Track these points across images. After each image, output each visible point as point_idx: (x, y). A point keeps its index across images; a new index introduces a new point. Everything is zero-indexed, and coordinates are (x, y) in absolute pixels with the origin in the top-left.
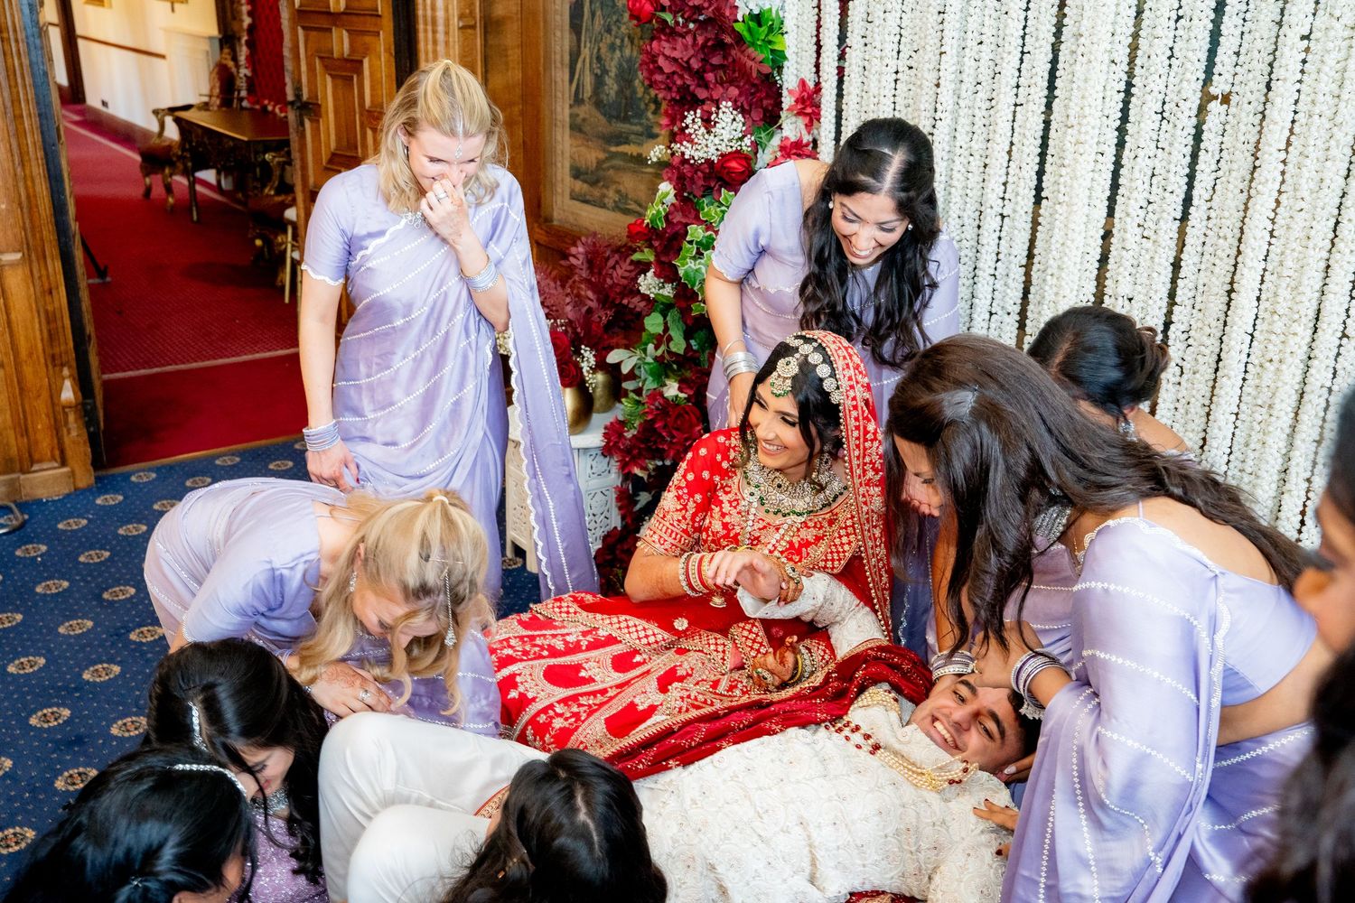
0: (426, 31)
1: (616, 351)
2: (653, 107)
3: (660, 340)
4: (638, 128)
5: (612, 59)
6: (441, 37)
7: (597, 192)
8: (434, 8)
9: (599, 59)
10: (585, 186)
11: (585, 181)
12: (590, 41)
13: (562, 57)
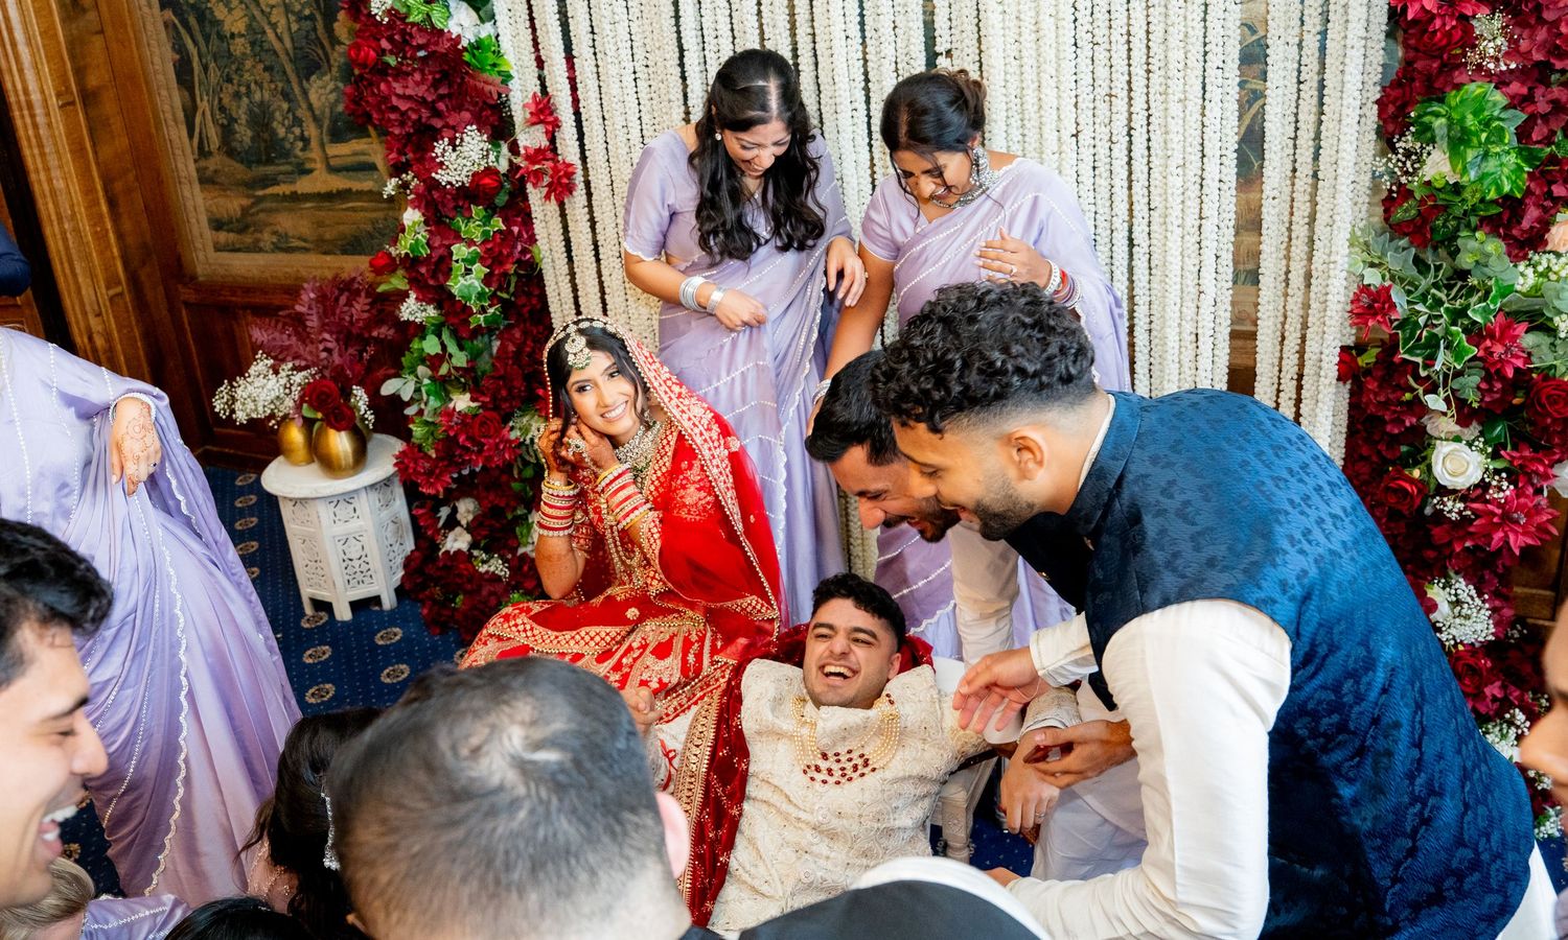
0: (23, 117)
1: (389, 382)
2: (300, 144)
3: (434, 362)
4: (288, 168)
5: (239, 107)
6: (41, 120)
7: (248, 239)
8: (26, 92)
9: (222, 109)
11: (230, 231)
12: (207, 94)
13: (174, 114)
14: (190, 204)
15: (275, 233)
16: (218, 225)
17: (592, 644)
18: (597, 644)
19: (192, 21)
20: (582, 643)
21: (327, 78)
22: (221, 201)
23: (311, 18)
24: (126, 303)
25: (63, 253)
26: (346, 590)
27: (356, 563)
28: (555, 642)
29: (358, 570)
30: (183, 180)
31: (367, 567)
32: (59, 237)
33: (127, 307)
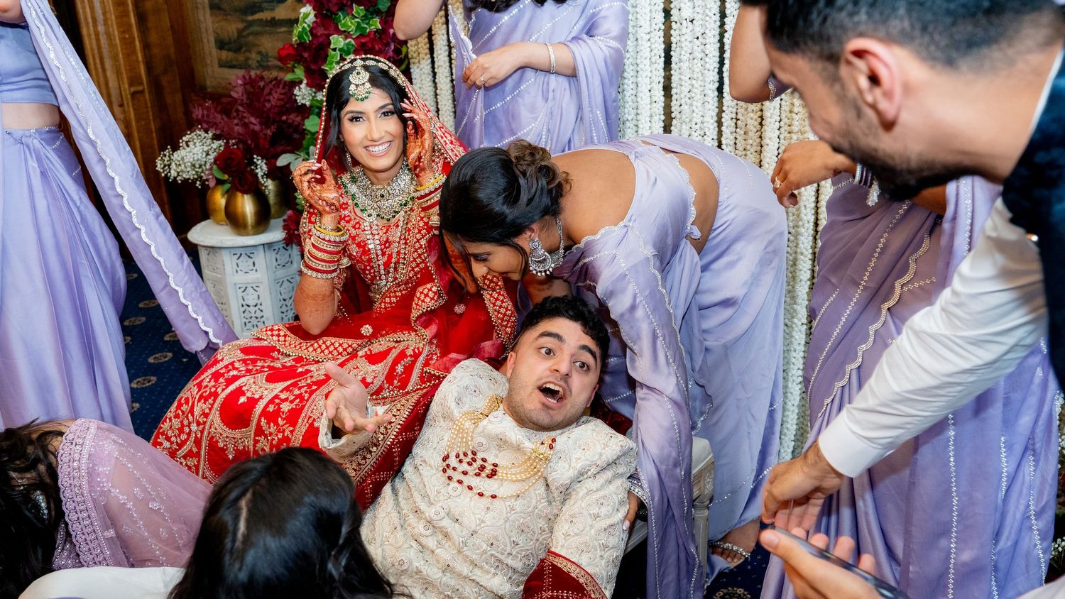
1: (283, 156)
7: (241, 58)
10: (230, 53)
11: (229, 50)
14: (203, 26)
15: (259, 53)
16: (221, 44)
17: (326, 352)
18: (330, 353)
20: (319, 350)
22: (224, 24)
24: (146, 101)
25: (96, 51)
26: (243, 331)
27: (252, 309)
28: (298, 347)
29: (253, 315)
30: (199, 6)
31: (261, 314)
32: (93, 37)
33: (146, 104)
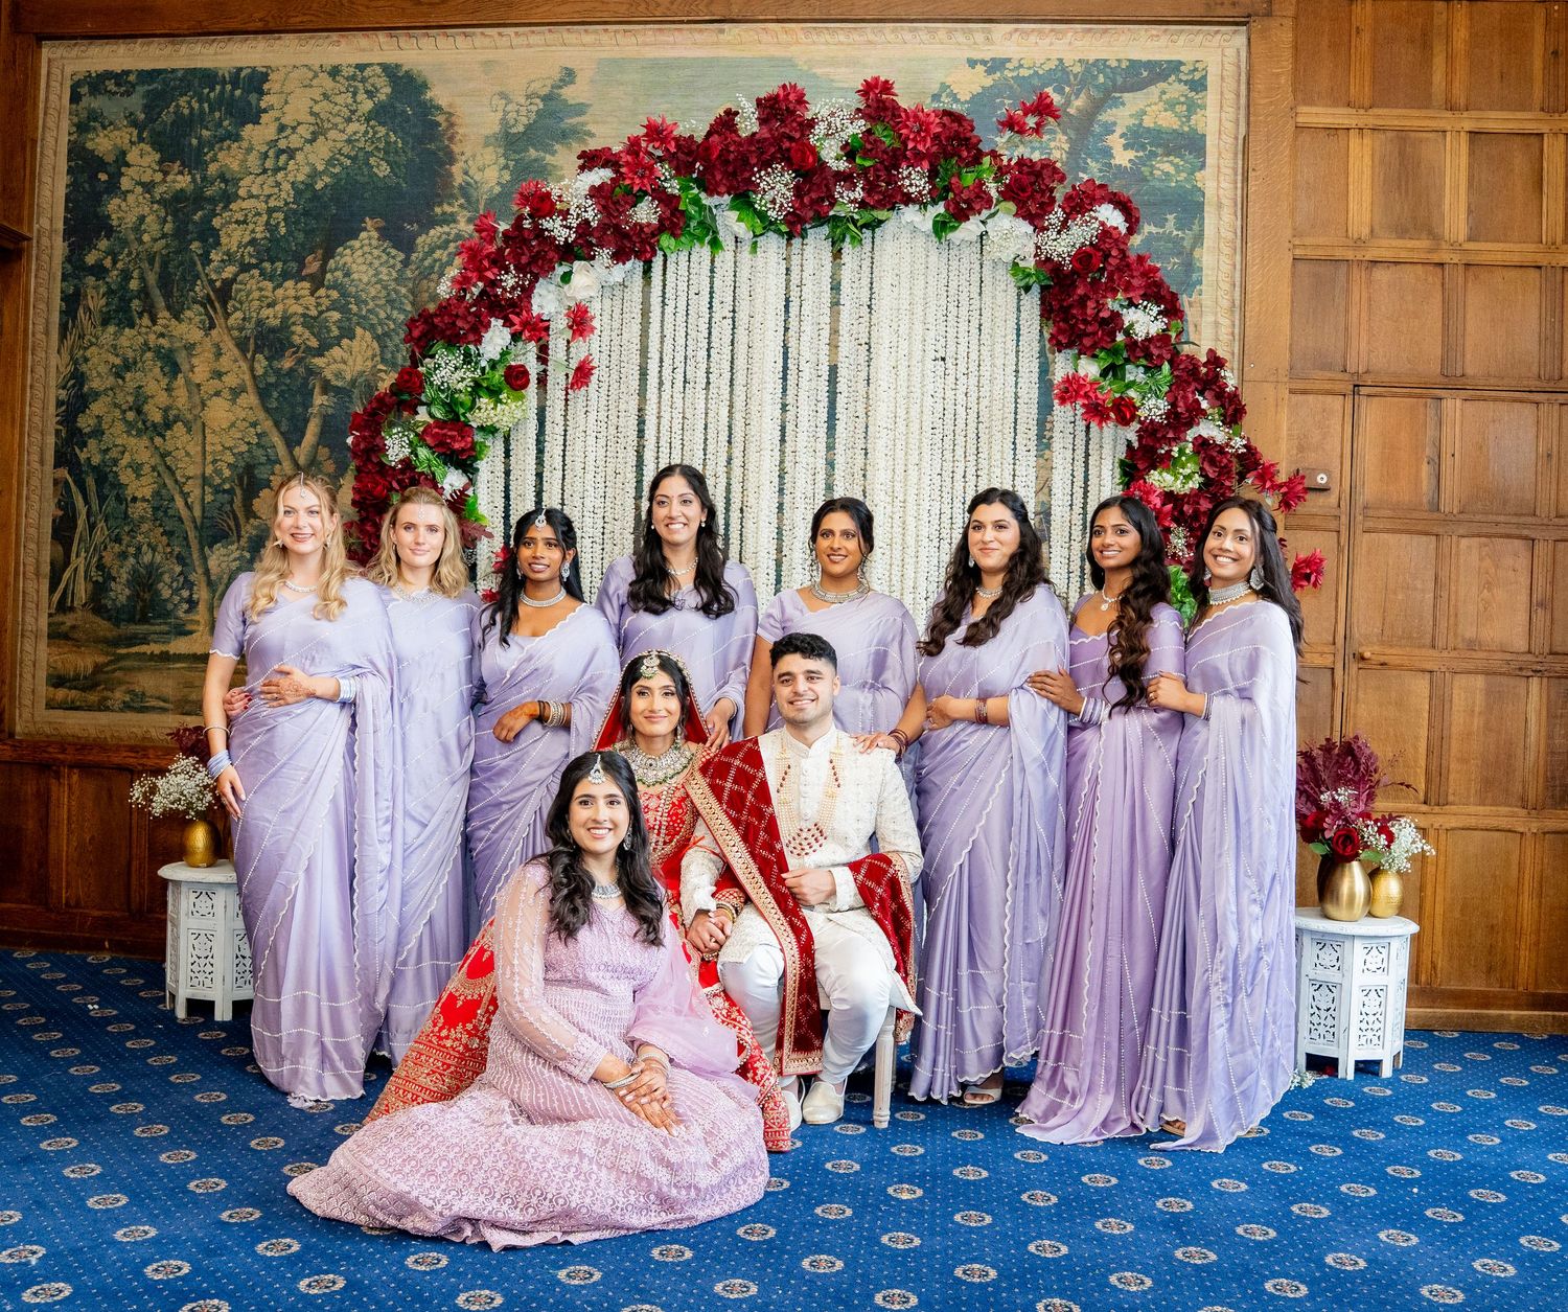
2: (185, 606)
4: (165, 628)
5: (121, 567)
11: (73, 688)
12: (87, 551)
13: (38, 568)
14: (28, 658)
15: (129, 692)
16: (58, 681)
19: (90, 482)
21: (235, 547)
22: (71, 657)
23: (231, 492)
30: (27, 634)
31: (211, 969)
